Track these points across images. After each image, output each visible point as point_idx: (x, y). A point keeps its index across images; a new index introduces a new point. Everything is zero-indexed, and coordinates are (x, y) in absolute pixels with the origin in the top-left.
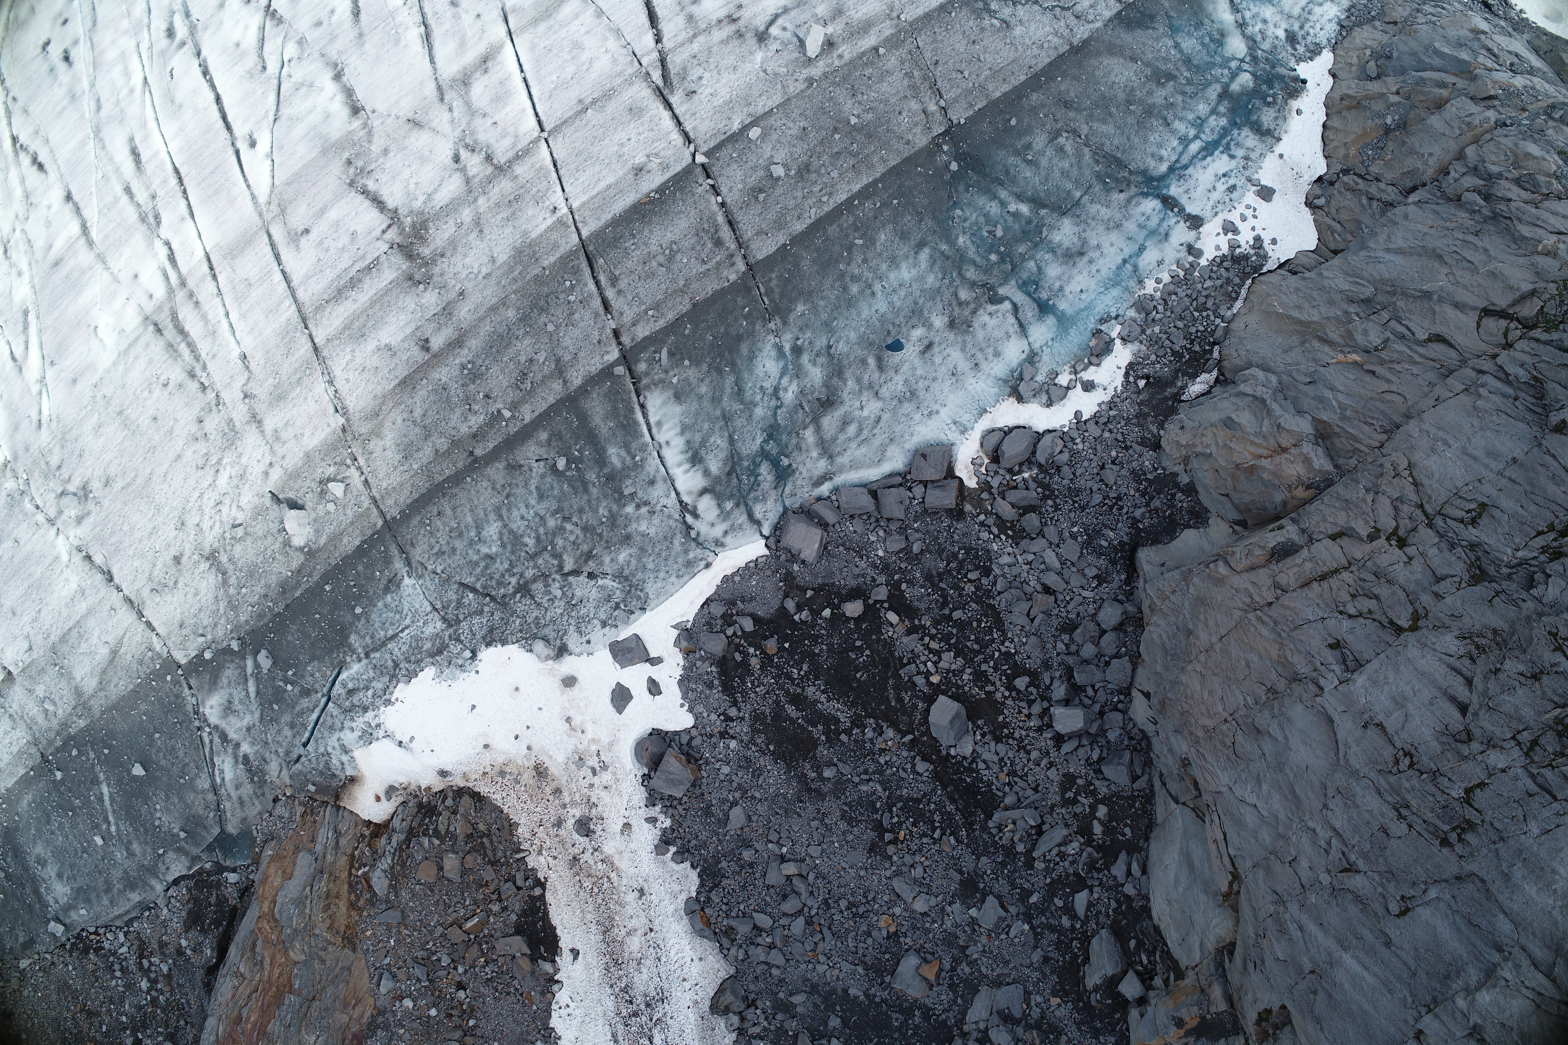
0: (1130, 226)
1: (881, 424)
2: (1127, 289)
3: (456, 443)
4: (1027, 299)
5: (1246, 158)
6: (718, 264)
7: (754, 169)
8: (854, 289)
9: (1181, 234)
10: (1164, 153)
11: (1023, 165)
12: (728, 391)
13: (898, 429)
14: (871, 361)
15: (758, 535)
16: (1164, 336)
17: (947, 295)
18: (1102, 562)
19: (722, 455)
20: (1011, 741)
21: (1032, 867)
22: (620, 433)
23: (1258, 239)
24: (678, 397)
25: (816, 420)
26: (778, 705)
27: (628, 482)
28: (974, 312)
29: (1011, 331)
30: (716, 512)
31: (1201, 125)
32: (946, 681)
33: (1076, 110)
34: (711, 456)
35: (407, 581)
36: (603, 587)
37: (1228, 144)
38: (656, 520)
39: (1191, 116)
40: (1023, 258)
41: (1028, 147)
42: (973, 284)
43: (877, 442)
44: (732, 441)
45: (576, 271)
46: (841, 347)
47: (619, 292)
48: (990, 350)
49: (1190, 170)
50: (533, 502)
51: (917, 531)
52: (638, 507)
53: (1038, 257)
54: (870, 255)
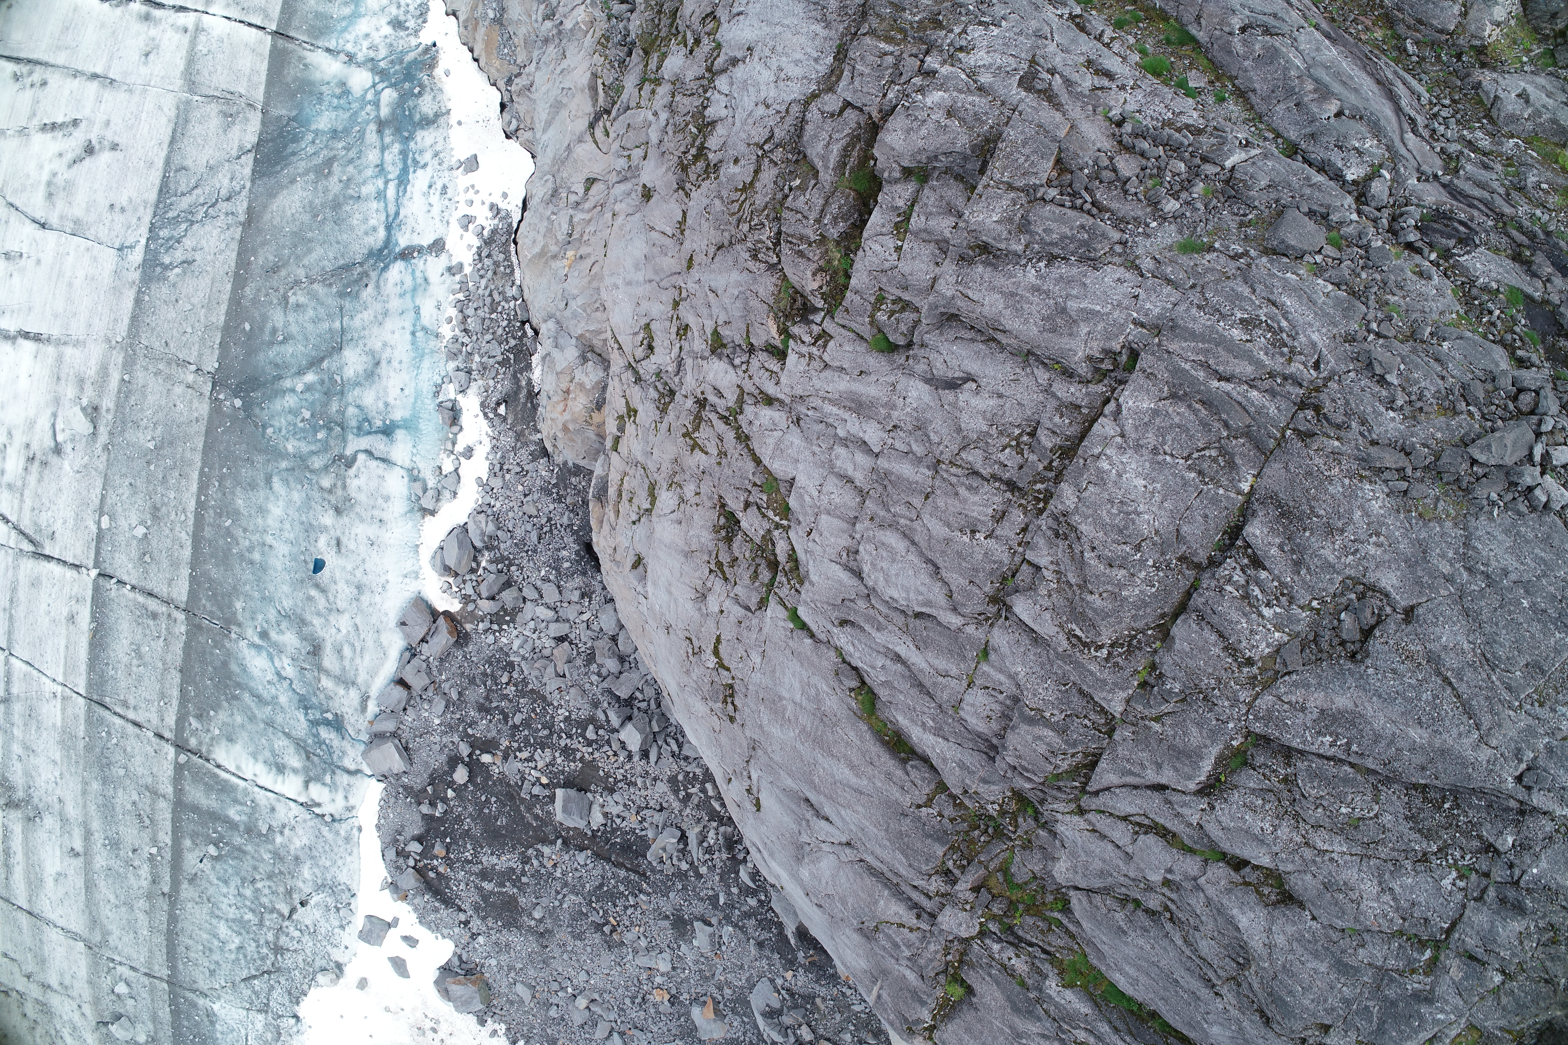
0: (395, 304)
1: (361, 628)
2: (432, 352)
3: (149, 897)
4: (370, 437)
5: (436, 155)
6: (167, 629)
7: (128, 545)
8: (256, 556)
9: (434, 266)
10: (373, 222)
11: (282, 348)
12: (253, 705)
13: (374, 620)
14: (313, 592)
15: (367, 779)
16: (485, 359)
17: (316, 495)
18: (578, 581)
19: (292, 750)
20: (620, 785)
21: (701, 876)
22: (224, 797)
23: (492, 206)
24: (230, 740)
25: (320, 669)
26: (480, 889)
27: (260, 823)
28: (344, 487)
29: (380, 472)
30: (326, 790)
31: (383, 169)
32: (552, 775)
33: (283, 266)
34: (286, 758)
35: (216, 1007)
36: (317, 905)
37: (414, 160)
38: (300, 832)
39: (369, 172)
40: (342, 412)
41: (274, 331)
42: (326, 468)
43: (370, 643)
44: (288, 735)
45: (101, 721)
46: (287, 604)
47: (135, 708)
48: (380, 501)
49: (402, 212)
50: (225, 890)
51: (448, 680)
52: (281, 833)
53: (350, 400)
54: (244, 523)
